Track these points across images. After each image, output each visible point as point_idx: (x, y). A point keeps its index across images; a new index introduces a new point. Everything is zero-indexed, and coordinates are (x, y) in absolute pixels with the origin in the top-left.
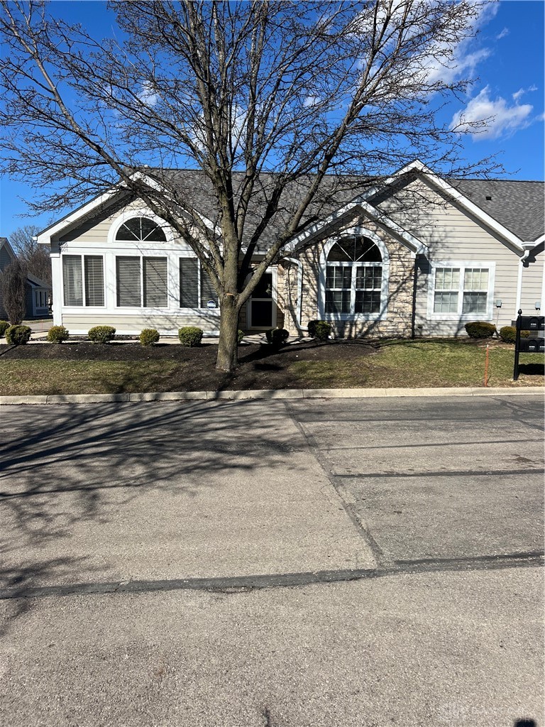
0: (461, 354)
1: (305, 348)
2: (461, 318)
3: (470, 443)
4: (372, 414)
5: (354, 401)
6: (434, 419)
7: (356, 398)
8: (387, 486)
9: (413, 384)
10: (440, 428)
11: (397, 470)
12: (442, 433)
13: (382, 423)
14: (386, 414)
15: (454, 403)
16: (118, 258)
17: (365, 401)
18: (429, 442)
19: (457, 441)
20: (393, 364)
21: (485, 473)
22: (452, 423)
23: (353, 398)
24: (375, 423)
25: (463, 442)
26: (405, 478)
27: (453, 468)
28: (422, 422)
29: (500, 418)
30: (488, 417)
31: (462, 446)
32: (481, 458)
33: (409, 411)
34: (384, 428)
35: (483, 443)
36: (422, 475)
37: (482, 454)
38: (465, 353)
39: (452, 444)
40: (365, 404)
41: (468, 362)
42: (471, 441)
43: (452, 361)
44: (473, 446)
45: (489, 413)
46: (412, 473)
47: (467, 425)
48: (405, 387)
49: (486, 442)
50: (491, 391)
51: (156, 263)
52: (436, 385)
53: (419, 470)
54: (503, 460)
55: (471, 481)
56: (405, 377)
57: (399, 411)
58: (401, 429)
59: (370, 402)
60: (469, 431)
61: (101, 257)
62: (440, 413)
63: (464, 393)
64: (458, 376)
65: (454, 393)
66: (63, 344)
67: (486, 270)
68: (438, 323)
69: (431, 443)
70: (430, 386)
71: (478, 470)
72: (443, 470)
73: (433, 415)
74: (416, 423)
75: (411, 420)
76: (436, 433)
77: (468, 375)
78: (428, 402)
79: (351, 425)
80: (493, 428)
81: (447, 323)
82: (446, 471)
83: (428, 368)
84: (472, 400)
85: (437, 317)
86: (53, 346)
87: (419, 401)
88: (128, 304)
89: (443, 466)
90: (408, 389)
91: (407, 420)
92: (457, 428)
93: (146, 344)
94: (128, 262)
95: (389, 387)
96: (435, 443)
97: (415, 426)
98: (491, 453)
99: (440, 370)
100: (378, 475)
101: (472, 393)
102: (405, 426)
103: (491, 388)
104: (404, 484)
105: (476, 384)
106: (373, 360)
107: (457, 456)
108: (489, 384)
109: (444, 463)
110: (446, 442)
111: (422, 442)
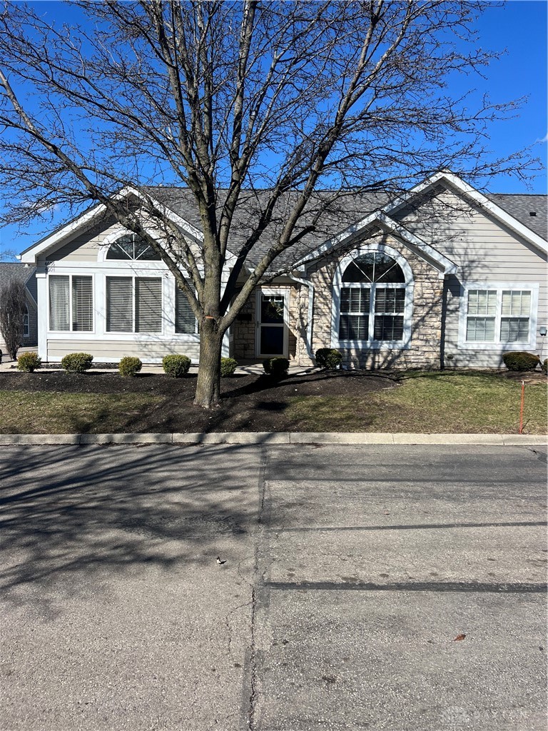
0: (494, 390)
1: (307, 381)
2: (504, 347)
3: (485, 525)
4: (366, 471)
5: (350, 450)
6: (444, 481)
7: (355, 445)
8: (333, 612)
9: (429, 429)
10: (449, 497)
11: (363, 575)
12: (450, 506)
13: (373, 484)
14: (384, 470)
15: (477, 456)
16: (109, 279)
17: (364, 450)
18: (427, 521)
19: (467, 521)
20: (409, 402)
21: (495, 588)
22: (467, 489)
23: (351, 445)
24: (364, 485)
25: (476, 522)
26: (370, 593)
27: (449, 575)
28: (428, 485)
29: (535, 482)
30: (518, 480)
31: (473, 530)
32: (496, 554)
33: (416, 466)
34: (374, 495)
35: (504, 525)
36: (399, 587)
37: (498, 547)
38: (501, 389)
39: (458, 525)
40: (364, 455)
41: (502, 400)
42: (487, 520)
43: (484, 398)
44: (487, 530)
45: (521, 472)
46: (384, 582)
47: (488, 491)
48: (418, 432)
49: (508, 524)
50: (527, 440)
51: (151, 285)
52: (457, 429)
53: (397, 576)
54: (528, 561)
55: (471, 604)
56: (421, 419)
57: (402, 466)
58: (396, 497)
59: (371, 451)
60: (488, 502)
61: (90, 278)
62: (455, 471)
63: (493, 442)
64: (487, 419)
65: (479, 442)
66: (35, 372)
67: (528, 293)
68: (477, 352)
69: (429, 523)
70: (450, 432)
71: (487, 581)
72: (433, 578)
73: (445, 474)
74: (418, 487)
75: (414, 480)
76: (442, 505)
77: (501, 417)
78: (444, 453)
79: (331, 488)
80: (523, 497)
81: (486, 352)
82: (437, 580)
83: (452, 407)
84: (502, 451)
85: (473, 345)
86: (22, 376)
87: (433, 451)
88: (118, 329)
89: (435, 570)
90: (422, 435)
91: (409, 480)
92: (473, 496)
93: (125, 374)
94: (120, 283)
95: (398, 432)
96: (436, 522)
97: (416, 492)
98: (512, 546)
99: (466, 411)
100: (330, 586)
101: (504, 441)
102: (402, 491)
103: (527, 436)
104: (363, 608)
105: (509, 430)
106: (388, 396)
107: (461, 550)
108: (524, 431)
109: (438, 562)
110: (452, 521)
111: (418, 520)
